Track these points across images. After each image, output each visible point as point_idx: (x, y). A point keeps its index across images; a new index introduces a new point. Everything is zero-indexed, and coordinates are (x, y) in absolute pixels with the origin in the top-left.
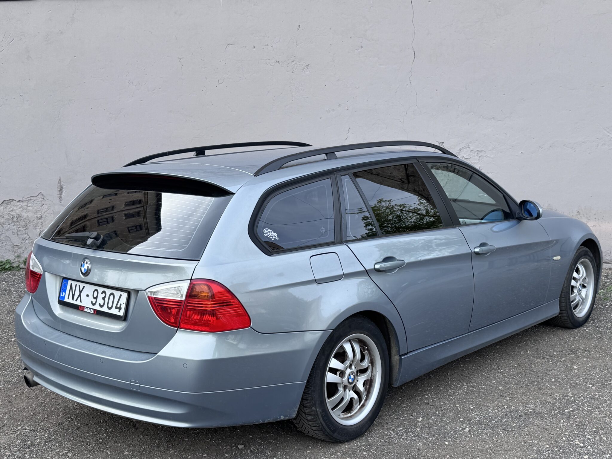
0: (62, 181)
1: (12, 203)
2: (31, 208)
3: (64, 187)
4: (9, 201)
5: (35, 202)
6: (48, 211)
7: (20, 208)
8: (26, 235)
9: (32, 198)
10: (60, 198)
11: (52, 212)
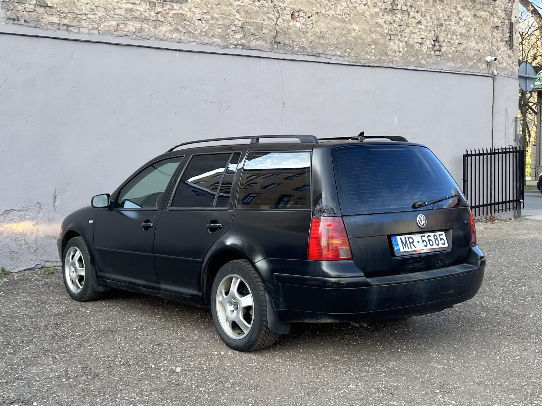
0: (57, 191)
1: (11, 213)
2: (29, 216)
3: (58, 197)
4: (9, 211)
5: (32, 211)
6: (43, 219)
7: (19, 217)
8: (23, 241)
9: (30, 207)
10: (54, 206)
11: (47, 219)
